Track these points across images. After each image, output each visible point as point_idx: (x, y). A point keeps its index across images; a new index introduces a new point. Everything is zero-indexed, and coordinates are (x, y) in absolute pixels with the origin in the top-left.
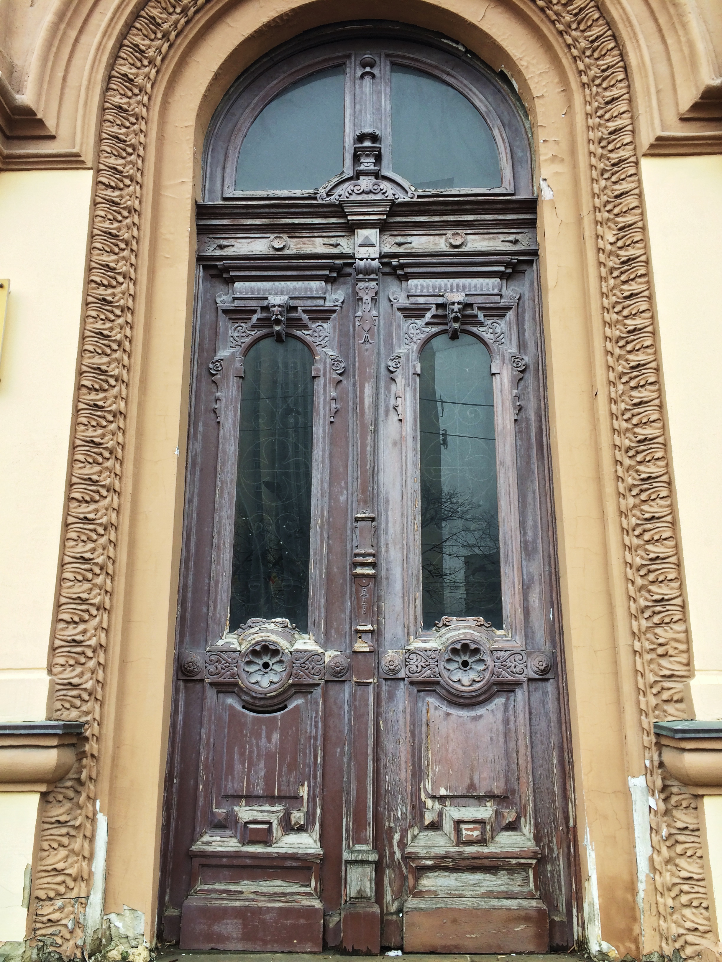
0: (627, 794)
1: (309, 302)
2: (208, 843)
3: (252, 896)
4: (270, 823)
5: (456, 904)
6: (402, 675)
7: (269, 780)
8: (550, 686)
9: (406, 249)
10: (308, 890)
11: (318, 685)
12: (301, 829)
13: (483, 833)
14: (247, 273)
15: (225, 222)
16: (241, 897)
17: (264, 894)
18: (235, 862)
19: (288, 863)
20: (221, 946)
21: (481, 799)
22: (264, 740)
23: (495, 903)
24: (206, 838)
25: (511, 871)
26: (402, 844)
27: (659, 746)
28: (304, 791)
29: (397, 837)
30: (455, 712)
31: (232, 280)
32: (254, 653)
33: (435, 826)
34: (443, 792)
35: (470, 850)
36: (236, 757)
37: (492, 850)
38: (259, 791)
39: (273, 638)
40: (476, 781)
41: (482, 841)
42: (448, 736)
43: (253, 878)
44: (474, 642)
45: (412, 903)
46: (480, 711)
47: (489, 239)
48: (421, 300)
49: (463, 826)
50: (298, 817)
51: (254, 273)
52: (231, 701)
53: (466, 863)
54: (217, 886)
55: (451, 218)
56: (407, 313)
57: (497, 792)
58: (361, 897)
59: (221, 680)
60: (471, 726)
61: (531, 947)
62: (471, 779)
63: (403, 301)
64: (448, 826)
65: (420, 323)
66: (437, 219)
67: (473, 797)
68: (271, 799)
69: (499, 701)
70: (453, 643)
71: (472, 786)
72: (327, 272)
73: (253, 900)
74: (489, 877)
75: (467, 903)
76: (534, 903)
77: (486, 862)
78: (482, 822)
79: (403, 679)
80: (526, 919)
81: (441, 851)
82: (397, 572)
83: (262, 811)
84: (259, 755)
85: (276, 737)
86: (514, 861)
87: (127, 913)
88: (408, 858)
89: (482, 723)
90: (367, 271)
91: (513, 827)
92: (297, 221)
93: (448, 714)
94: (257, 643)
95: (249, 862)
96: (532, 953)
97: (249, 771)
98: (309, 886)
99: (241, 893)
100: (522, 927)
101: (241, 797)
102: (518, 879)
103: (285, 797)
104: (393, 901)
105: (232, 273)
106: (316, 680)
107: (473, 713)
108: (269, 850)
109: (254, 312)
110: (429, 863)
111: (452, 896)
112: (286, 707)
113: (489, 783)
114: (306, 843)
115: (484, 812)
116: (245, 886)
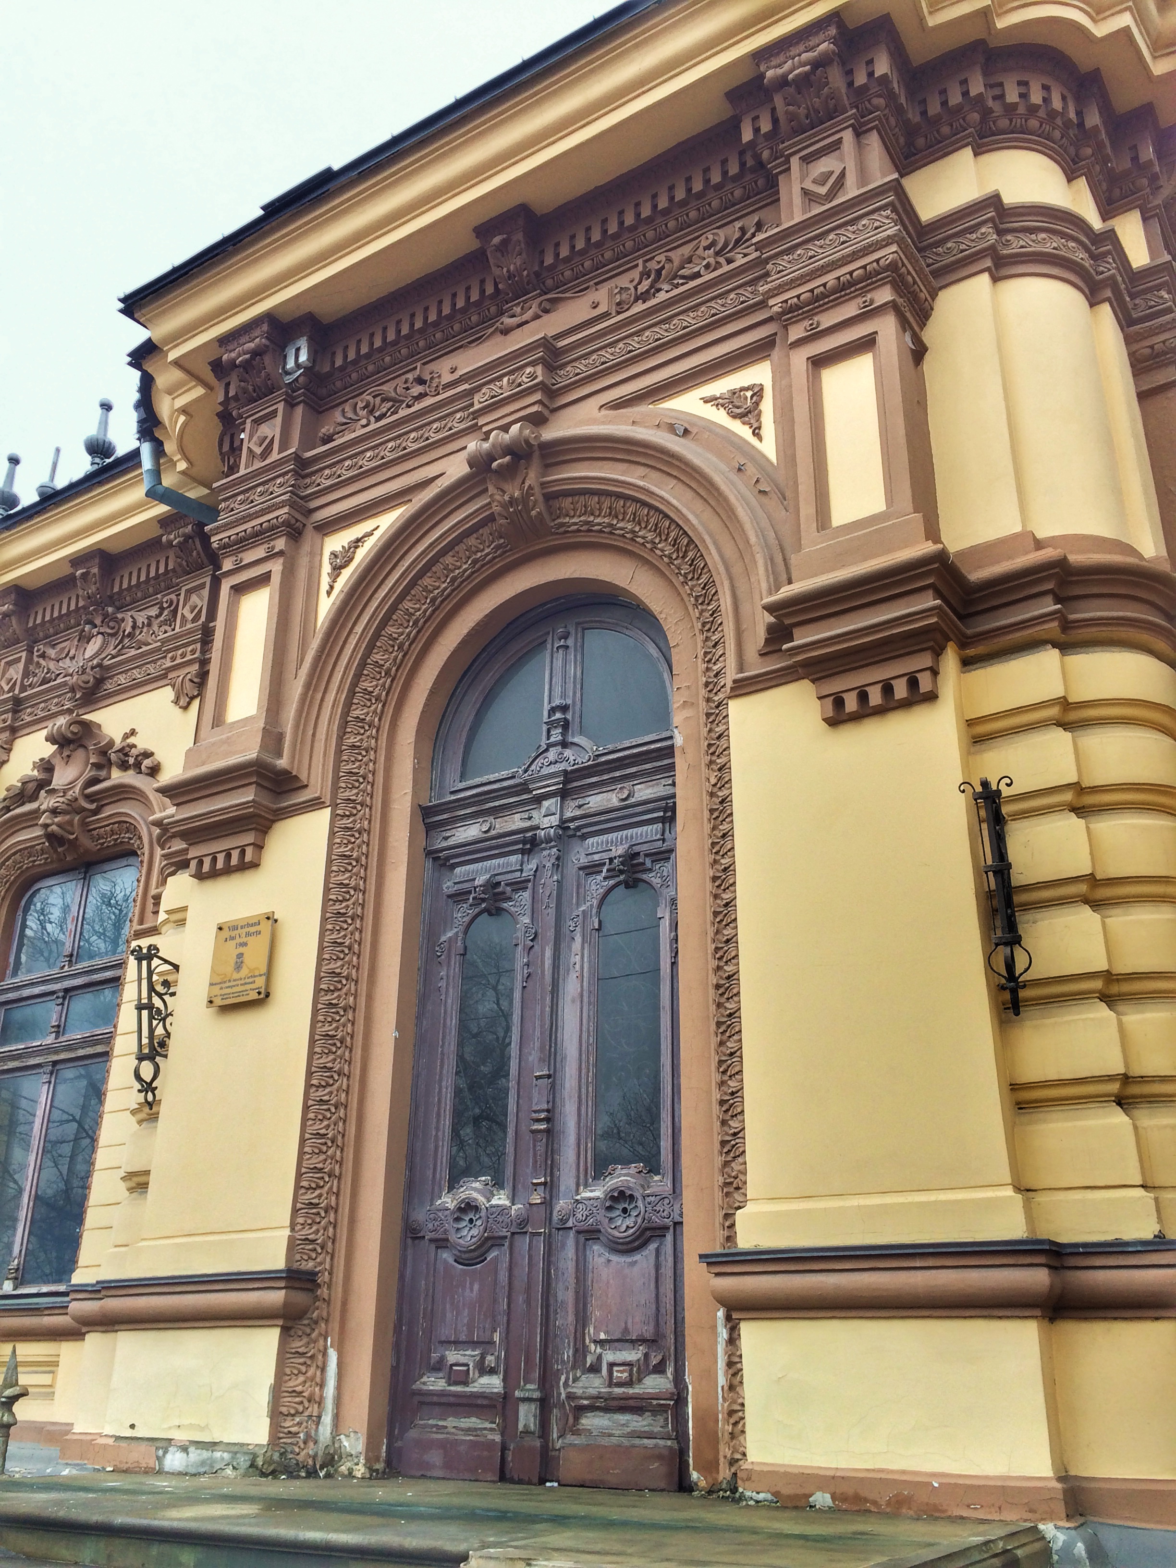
1: (509, 876)
2: (424, 1383)
3: (453, 1430)
4: (467, 1365)
5: (605, 1441)
6: (570, 1224)
7: (470, 1327)
9: (585, 810)
10: (494, 1426)
11: (506, 1237)
12: (492, 1371)
13: (631, 1375)
14: (462, 859)
15: (445, 816)
16: (446, 1431)
17: (462, 1430)
18: (444, 1400)
19: (479, 1402)
20: (429, 1474)
21: (634, 1343)
22: (468, 1291)
23: (637, 1441)
24: (425, 1379)
25: (653, 1411)
26: (566, 1384)
29: (563, 1378)
30: (615, 1258)
31: (453, 867)
32: (460, 1209)
33: (595, 1369)
34: (602, 1336)
35: (618, 1391)
36: (448, 1306)
37: (637, 1391)
38: (463, 1338)
39: (475, 1195)
40: (630, 1325)
41: (629, 1383)
42: (608, 1282)
43: (456, 1415)
44: (629, 1188)
45: (570, 1439)
46: (637, 1257)
47: (653, 786)
48: (596, 857)
49: (615, 1368)
50: (489, 1360)
51: (467, 858)
52: (445, 1255)
53: (615, 1403)
54: (431, 1422)
55: (617, 774)
56: (588, 871)
57: (648, 1336)
58: (527, 1432)
59: (437, 1236)
60: (627, 1271)
61: (662, 1485)
62: (626, 1323)
63: (584, 861)
64: (604, 1369)
65: (599, 878)
66: (605, 777)
67: (627, 1341)
68: (472, 1344)
69: (652, 1246)
70: (611, 1191)
71: (626, 1330)
72: (521, 846)
73: (453, 1434)
74: (636, 1417)
75: (614, 1440)
76: (669, 1443)
77: (631, 1403)
78: (629, 1364)
79: (571, 1228)
80: (660, 1457)
81: (592, 1392)
82: (569, 1125)
83: (465, 1355)
84: (464, 1305)
85: (476, 1287)
86: (655, 1402)
87: (352, 1435)
88: (571, 1397)
89: (636, 1269)
90: (548, 840)
91: (659, 1369)
92: (497, 803)
93: (609, 1261)
94: (462, 1201)
95: (452, 1400)
96: (662, 1490)
97: (457, 1319)
98: (495, 1423)
99: (446, 1427)
100: (656, 1465)
101: (449, 1342)
102: (661, 1419)
103: (483, 1343)
104: (559, 1438)
105: (452, 862)
106: (504, 1232)
107: (629, 1260)
108: (467, 1389)
109: (470, 892)
110: (586, 1402)
111: (604, 1435)
112: (486, 1259)
113: (640, 1327)
114: (493, 1383)
115: (633, 1355)
116: (451, 1422)
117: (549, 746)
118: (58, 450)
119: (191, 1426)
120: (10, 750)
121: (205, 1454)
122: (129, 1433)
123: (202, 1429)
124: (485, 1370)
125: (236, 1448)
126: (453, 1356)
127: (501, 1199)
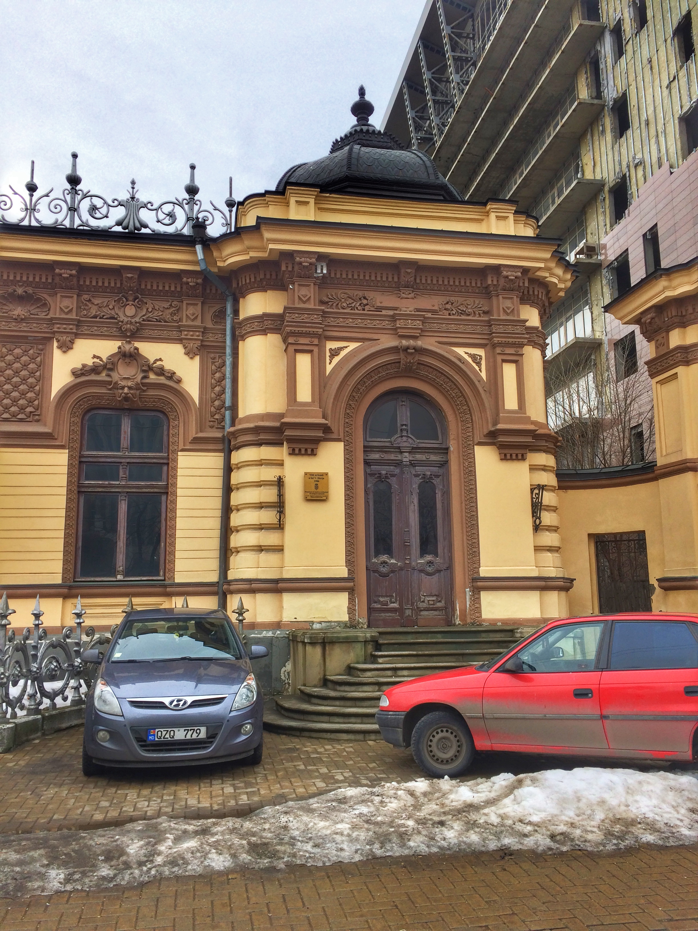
0: (465, 592)
1: (391, 472)
2: (376, 606)
3: (384, 616)
4: (387, 601)
5: (428, 617)
6: (416, 568)
7: (386, 592)
8: (449, 571)
9: (417, 459)
11: (397, 571)
12: (394, 603)
15: (369, 449)
17: (387, 616)
18: (381, 609)
19: (392, 610)
20: (379, 627)
21: (433, 596)
22: (385, 583)
23: (436, 617)
24: (373, 605)
25: (440, 610)
26: (416, 605)
27: (472, 582)
28: (394, 595)
30: (428, 577)
31: (373, 466)
32: (381, 563)
33: (423, 602)
34: (425, 594)
35: (431, 606)
36: (379, 587)
37: (436, 606)
38: (385, 595)
39: (385, 560)
41: (434, 604)
42: (426, 582)
43: (385, 612)
44: (432, 561)
45: (419, 617)
47: (436, 456)
48: (419, 473)
49: (430, 601)
50: (393, 600)
52: (376, 574)
53: (430, 609)
54: (376, 615)
55: (427, 451)
56: (415, 476)
57: (437, 594)
58: (409, 616)
59: (375, 570)
60: (431, 580)
61: (444, 625)
62: (431, 591)
63: (414, 473)
64: (426, 602)
65: (419, 479)
66: (423, 451)
67: (431, 595)
68: (387, 596)
69: (437, 574)
70: (427, 561)
71: (431, 593)
72: (395, 464)
74: (435, 612)
75: (430, 617)
76: (444, 616)
77: (434, 609)
78: (433, 600)
80: (443, 620)
81: (425, 607)
82: (414, 544)
83: (386, 599)
84: (384, 587)
85: (387, 583)
86: (440, 608)
87: (363, 617)
88: (417, 608)
89: (434, 579)
90: (406, 465)
91: (440, 601)
92: (387, 450)
93: (426, 577)
94: (382, 561)
95: (384, 609)
97: (382, 590)
98: (398, 614)
99: (382, 616)
101: (381, 596)
102: (441, 612)
103: (390, 596)
104: (415, 616)
105: (373, 464)
106: (396, 569)
107: (432, 577)
108: (388, 607)
109: (376, 474)
110: (422, 609)
112: (389, 576)
113: (435, 592)
114: (396, 605)
115: (434, 598)
116: (383, 614)
117: (402, 436)
118: (33, 162)
119: (319, 617)
120: (73, 343)
121: (328, 624)
122: (295, 620)
123: (322, 618)
124: (392, 602)
125: (339, 622)
126: (382, 599)
127: (393, 561)
